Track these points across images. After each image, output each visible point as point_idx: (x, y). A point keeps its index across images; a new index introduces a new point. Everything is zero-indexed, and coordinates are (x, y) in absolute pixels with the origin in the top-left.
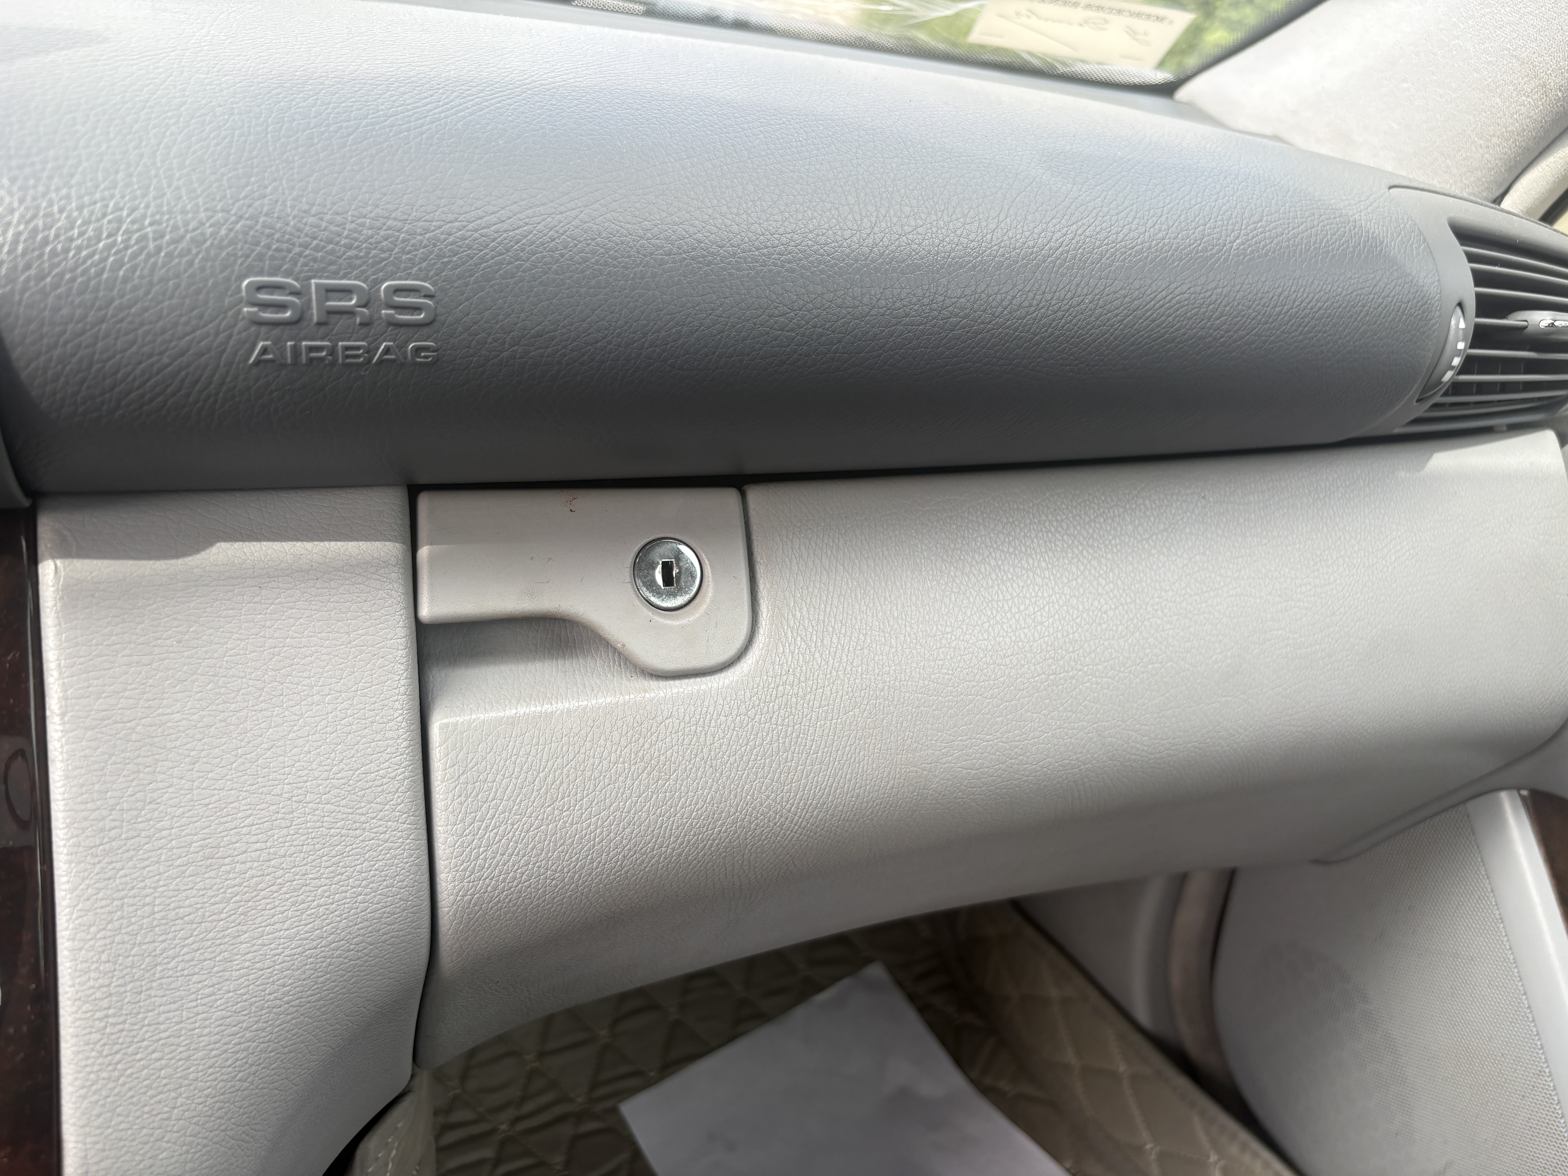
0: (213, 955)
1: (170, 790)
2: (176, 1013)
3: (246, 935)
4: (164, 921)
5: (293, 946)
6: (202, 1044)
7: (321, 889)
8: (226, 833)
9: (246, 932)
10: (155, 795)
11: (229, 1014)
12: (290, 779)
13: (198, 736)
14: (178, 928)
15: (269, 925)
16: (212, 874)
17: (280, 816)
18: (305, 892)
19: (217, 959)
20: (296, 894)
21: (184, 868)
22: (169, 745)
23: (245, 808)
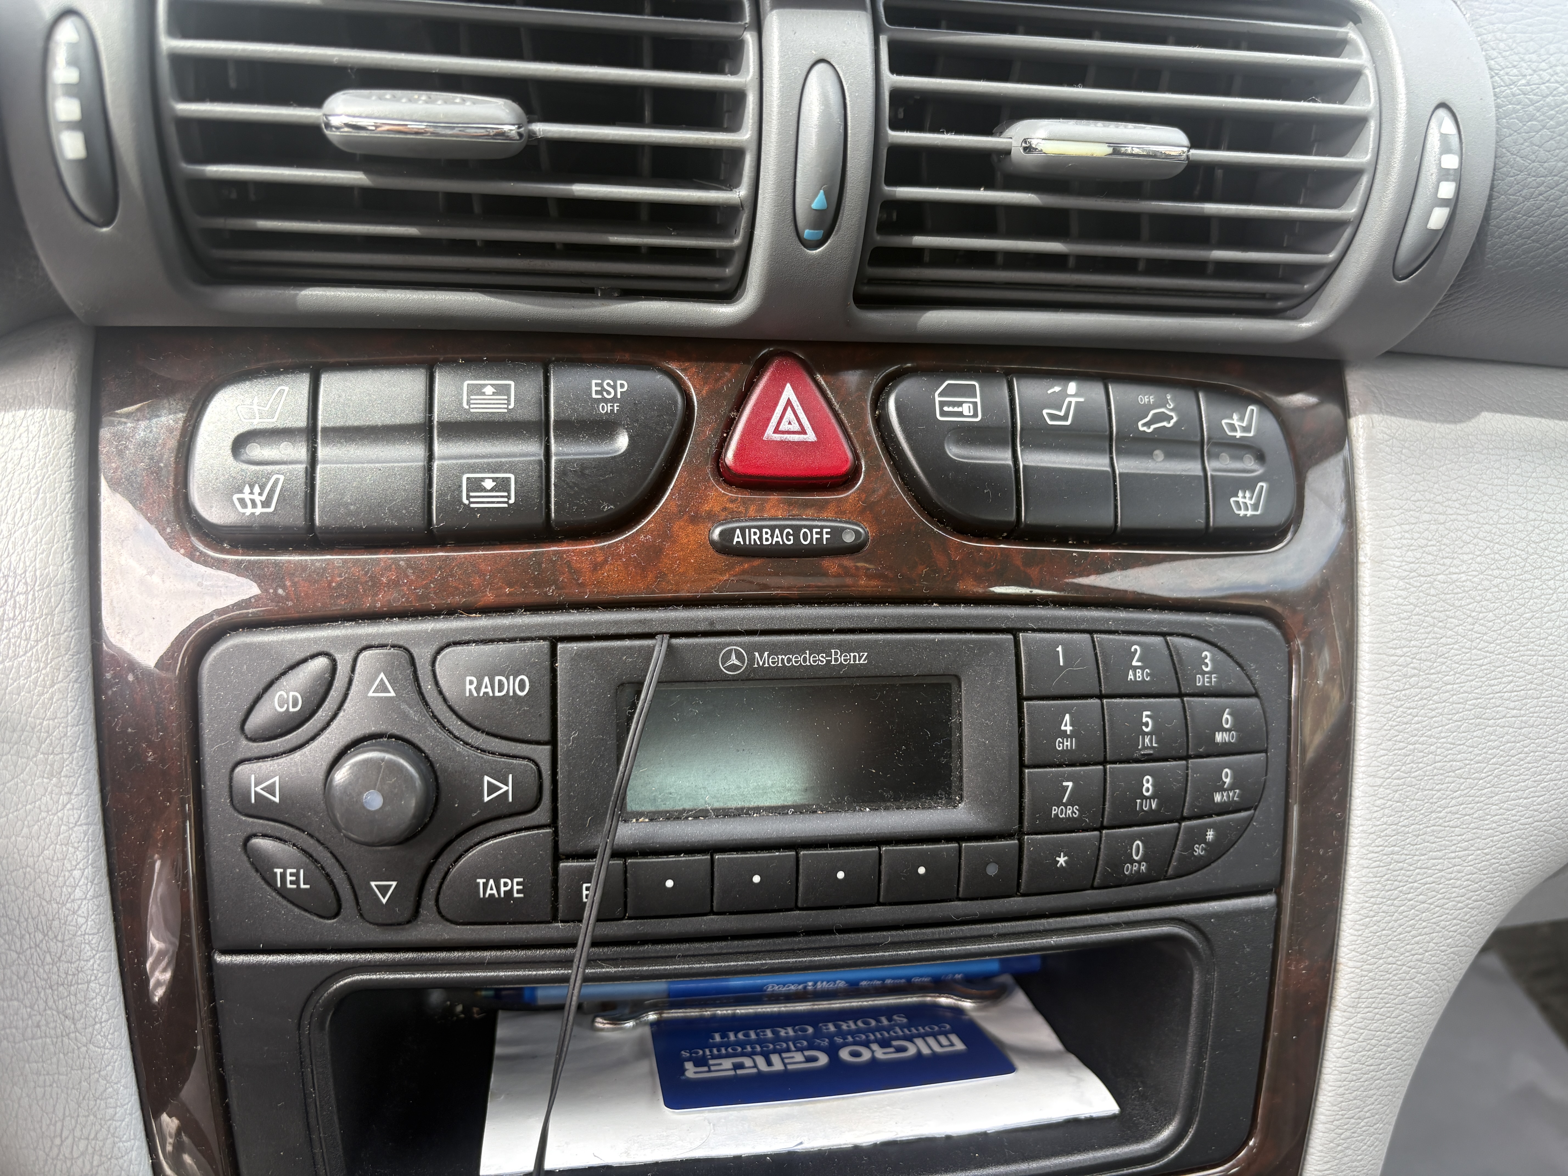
0: (1472, 811)
1: (1456, 646)
2: (1441, 861)
3: (1497, 798)
4: (1441, 772)
5: (1527, 816)
6: (1454, 895)
7: (1555, 764)
8: (1492, 696)
9: (1497, 794)
10: (1444, 649)
11: (1475, 870)
12: (1544, 651)
13: (1479, 598)
14: (1450, 779)
15: (1514, 791)
16: (1479, 733)
17: (1533, 686)
18: (1543, 764)
19: (1475, 816)
20: (1535, 764)
21: (1460, 723)
22: (1457, 603)
23: (1508, 673)
